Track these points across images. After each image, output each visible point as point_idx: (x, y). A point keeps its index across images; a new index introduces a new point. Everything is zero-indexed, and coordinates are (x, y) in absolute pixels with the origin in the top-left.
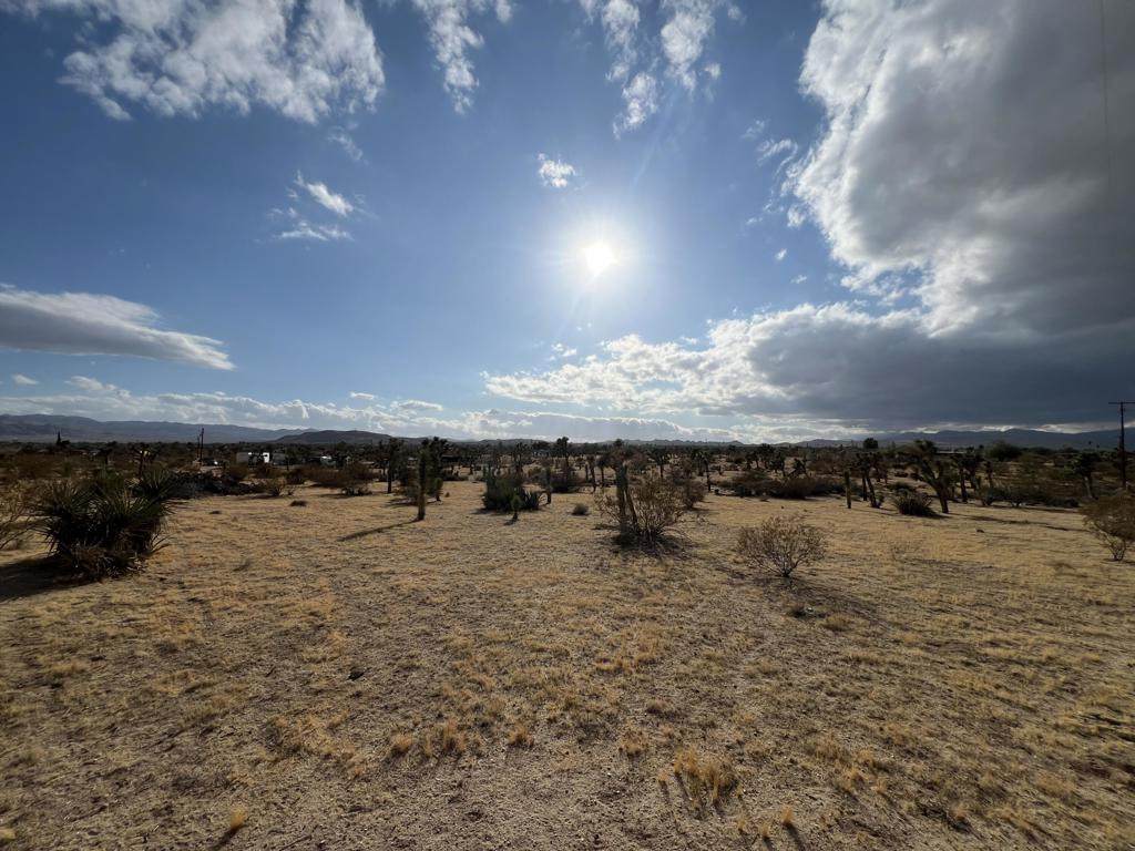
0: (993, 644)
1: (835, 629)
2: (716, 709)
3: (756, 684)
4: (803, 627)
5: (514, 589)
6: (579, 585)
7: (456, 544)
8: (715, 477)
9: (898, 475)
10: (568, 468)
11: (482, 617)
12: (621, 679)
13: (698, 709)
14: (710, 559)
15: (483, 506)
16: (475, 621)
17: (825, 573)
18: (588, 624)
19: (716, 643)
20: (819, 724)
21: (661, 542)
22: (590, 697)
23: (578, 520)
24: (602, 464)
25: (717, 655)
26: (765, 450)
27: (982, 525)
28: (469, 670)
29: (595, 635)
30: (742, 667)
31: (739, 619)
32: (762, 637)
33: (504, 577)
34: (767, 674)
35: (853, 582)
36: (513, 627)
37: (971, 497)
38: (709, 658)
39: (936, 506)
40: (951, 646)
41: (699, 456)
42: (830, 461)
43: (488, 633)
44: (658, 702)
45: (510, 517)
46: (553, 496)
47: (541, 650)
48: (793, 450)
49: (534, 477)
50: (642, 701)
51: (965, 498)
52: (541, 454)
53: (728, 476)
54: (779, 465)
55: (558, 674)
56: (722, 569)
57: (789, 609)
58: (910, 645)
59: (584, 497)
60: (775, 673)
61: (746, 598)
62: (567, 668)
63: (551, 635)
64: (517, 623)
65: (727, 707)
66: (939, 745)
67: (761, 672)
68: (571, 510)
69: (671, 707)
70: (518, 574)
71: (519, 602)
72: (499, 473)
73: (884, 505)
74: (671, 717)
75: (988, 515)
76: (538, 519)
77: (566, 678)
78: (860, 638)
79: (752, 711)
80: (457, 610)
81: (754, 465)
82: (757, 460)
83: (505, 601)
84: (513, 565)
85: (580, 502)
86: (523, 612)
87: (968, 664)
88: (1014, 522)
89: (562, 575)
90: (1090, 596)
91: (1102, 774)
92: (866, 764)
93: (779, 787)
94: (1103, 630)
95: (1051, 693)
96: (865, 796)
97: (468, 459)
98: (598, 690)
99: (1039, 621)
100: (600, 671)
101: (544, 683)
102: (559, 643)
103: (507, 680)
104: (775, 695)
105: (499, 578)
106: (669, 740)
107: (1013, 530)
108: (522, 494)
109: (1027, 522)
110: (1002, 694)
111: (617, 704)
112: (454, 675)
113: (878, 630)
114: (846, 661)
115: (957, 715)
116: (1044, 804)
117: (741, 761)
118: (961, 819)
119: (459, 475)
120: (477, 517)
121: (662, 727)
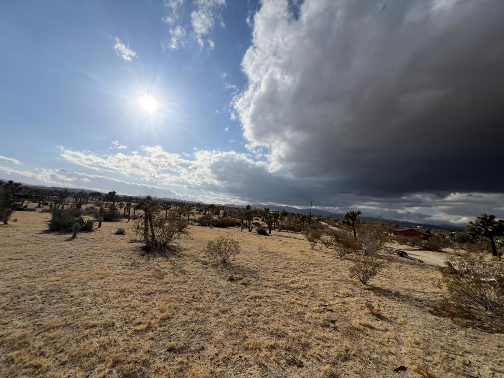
0: (292, 282)
1: (245, 284)
2: (203, 338)
3: (220, 318)
4: (234, 286)
5: (72, 284)
6: (120, 277)
7: (21, 256)
8: (191, 217)
9: (256, 219)
10: (113, 208)
11: (41, 309)
12: (151, 334)
13: (195, 341)
14: (191, 256)
15: (48, 228)
16: (35, 314)
17: (238, 260)
18: (128, 301)
19: (199, 300)
20: (247, 333)
21: (168, 248)
22: (131, 352)
23: (119, 237)
24: (138, 207)
25: (201, 307)
26: (212, 207)
27: (280, 238)
28: (26, 358)
29: (132, 308)
30: (212, 311)
31: (207, 286)
32: (219, 293)
33: (64, 276)
34: (224, 312)
35: (248, 263)
36: (70, 313)
37: (276, 228)
38: (197, 309)
39: (268, 231)
40: (282, 285)
41: (185, 207)
42: (235, 213)
43: (47, 321)
44: (173, 343)
45: (70, 236)
46: (103, 223)
47: (94, 326)
48: (223, 208)
49: (89, 212)
50: (164, 345)
51: (275, 228)
52: (96, 199)
53: (197, 217)
54: (217, 213)
55: (107, 341)
56: (197, 261)
57: (228, 278)
58: (270, 287)
59: (123, 224)
60: (227, 311)
61: (210, 275)
62: (114, 335)
63: (101, 313)
64: (74, 308)
65: (208, 335)
66: (287, 329)
67: (221, 311)
68: (115, 231)
69: (181, 344)
70: (75, 273)
71: (75, 293)
72: (63, 208)
73: (253, 231)
74: (181, 351)
75: (281, 234)
76: (92, 237)
77: (113, 343)
78: (254, 287)
79: (219, 334)
80: (17, 307)
81: (207, 213)
82: (209, 211)
83: (63, 294)
84: (71, 268)
85: (120, 227)
86: (79, 301)
87: (287, 292)
88: (288, 237)
89: (109, 271)
90: (310, 262)
91: (328, 326)
92: (267, 347)
93: (237, 374)
94: (315, 273)
95: (309, 298)
96: (269, 364)
97: (37, 198)
98: (136, 345)
99: (301, 272)
100: (136, 332)
101: (96, 351)
102: (107, 318)
103: (64, 357)
104: (229, 323)
105: (59, 278)
106: (181, 366)
107: (288, 240)
108: (81, 221)
109: (291, 237)
110: (299, 302)
111: (149, 351)
112: (8, 367)
113: (260, 283)
114: (251, 299)
115: (289, 314)
116: (318, 344)
117: (218, 365)
118: (300, 361)
119: (28, 207)
120: (42, 236)
121: (176, 359)
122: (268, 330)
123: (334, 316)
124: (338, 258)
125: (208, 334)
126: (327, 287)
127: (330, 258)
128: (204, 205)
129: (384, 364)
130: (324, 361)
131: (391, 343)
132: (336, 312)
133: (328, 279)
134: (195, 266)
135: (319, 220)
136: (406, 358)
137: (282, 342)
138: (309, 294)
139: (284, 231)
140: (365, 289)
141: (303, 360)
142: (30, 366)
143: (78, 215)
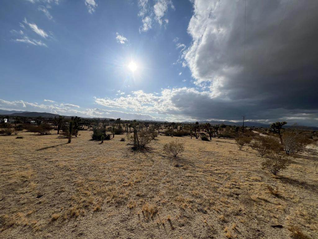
0: (216, 170)
1: (185, 169)
2: (154, 193)
3: (166, 185)
4: (178, 169)
5: (100, 164)
6: (120, 162)
7: (82, 151)
8: (160, 131)
9: (202, 131)
10: (120, 127)
11: (88, 173)
12: (130, 188)
13: (150, 193)
14: (157, 152)
15: (91, 138)
16: (86, 175)
17: (183, 155)
18: (122, 173)
19: (156, 175)
20: (178, 193)
21: (145, 148)
22: (121, 194)
23: (122, 142)
24: (130, 126)
25: (156, 178)
27: (218, 143)
28: (83, 190)
29: (124, 176)
30: (162, 181)
31: (163, 168)
32: (168, 173)
33: (97, 160)
34: (168, 182)
35: (190, 157)
37: (216, 136)
38: (154, 179)
39: (209, 138)
40: (209, 171)
41: (157, 125)
42: (188, 127)
43: (90, 178)
44: (140, 193)
45: (100, 142)
46: (115, 136)
47: (107, 182)
48: (180, 124)
49: (109, 130)
50: (135, 193)
51: (215, 136)
52: (112, 123)
53: (164, 130)
54: (176, 128)
55: (111, 188)
56: (160, 155)
57: (175, 165)
58: (200, 172)
59: (124, 136)
60: (170, 182)
61: (165, 163)
62: (114, 186)
63: (110, 177)
64: (100, 174)
66: (203, 194)
68: (120, 139)
69: (143, 194)
70: (101, 159)
71: (101, 168)
72: (98, 128)
73: (199, 138)
74: (143, 196)
75: (219, 140)
76: (110, 142)
77: (114, 189)
78: (190, 171)
79: (163, 192)
80: (80, 171)
81: (170, 128)
82: (171, 126)
83: (97, 168)
84: (100, 157)
85: (123, 137)
86: (102, 171)
87: (211, 175)
88: (223, 142)
89: (115, 159)
90: (235, 158)
91: (232, 196)
92: (188, 201)
93: (168, 210)
94: (236, 165)
95: (225, 180)
96: (187, 209)
97: (88, 124)
98: (123, 191)
99: (225, 164)
100: (124, 186)
101: (107, 191)
102: (112, 179)
103: (95, 192)
104: (169, 187)
105: (95, 161)
106: (141, 203)
107: (223, 144)
108: (105, 135)
109: (226, 142)
110: (217, 181)
111: (128, 195)
112: (77, 192)
113: (194, 169)
114: (186, 177)
115: (208, 187)
116: (221, 204)
117: (159, 205)
118: (206, 211)
119: (85, 128)
120: (89, 142)
121: (140, 199)
122: (191, 194)
123: (239, 191)
124: (259, 156)
125: (157, 192)
126: (242, 174)
127: (253, 156)
128: (169, 123)
129: (265, 222)
130: (221, 213)
131: (278, 212)
132: (242, 190)
133: (245, 169)
134: (158, 158)
135: (251, 130)
136: (286, 222)
137: (198, 200)
138: (225, 177)
139: (222, 138)
140: (274, 178)
141: (208, 211)
142: (84, 193)
143: (104, 131)
